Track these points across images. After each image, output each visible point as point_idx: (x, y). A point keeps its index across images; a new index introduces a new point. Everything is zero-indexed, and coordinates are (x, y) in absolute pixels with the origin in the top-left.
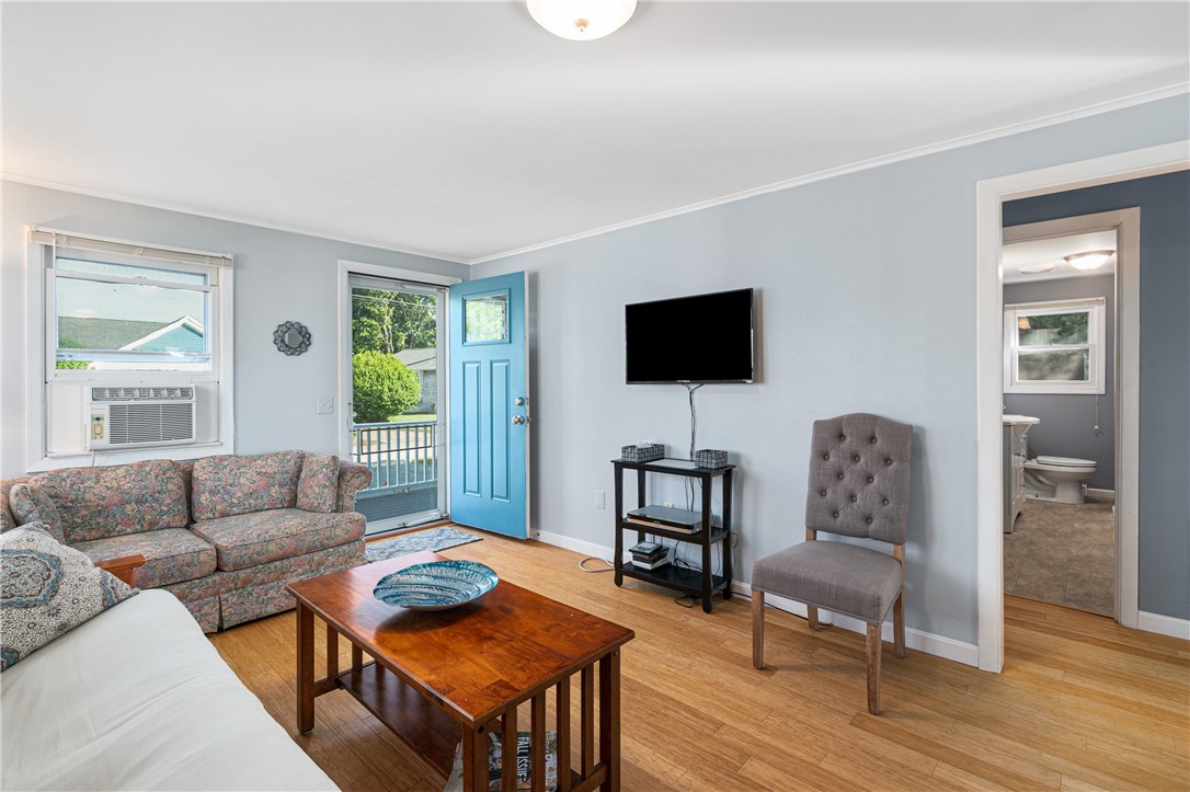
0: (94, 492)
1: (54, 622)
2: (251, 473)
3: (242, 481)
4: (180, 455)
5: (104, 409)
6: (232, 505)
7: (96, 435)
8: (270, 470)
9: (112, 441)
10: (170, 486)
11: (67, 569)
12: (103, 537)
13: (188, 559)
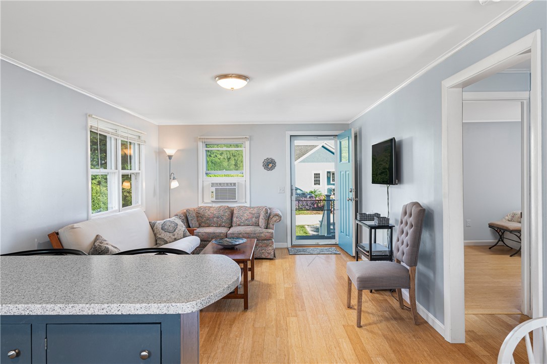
0: (208, 213)
1: (174, 237)
2: (248, 212)
3: (245, 215)
4: (230, 205)
5: (213, 189)
6: (241, 223)
7: (212, 197)
8: (253, 212)
9: (216, 199)
10: (226, 214)
11: (178, 227)
12: (208, 227)
13: (218, 234)
